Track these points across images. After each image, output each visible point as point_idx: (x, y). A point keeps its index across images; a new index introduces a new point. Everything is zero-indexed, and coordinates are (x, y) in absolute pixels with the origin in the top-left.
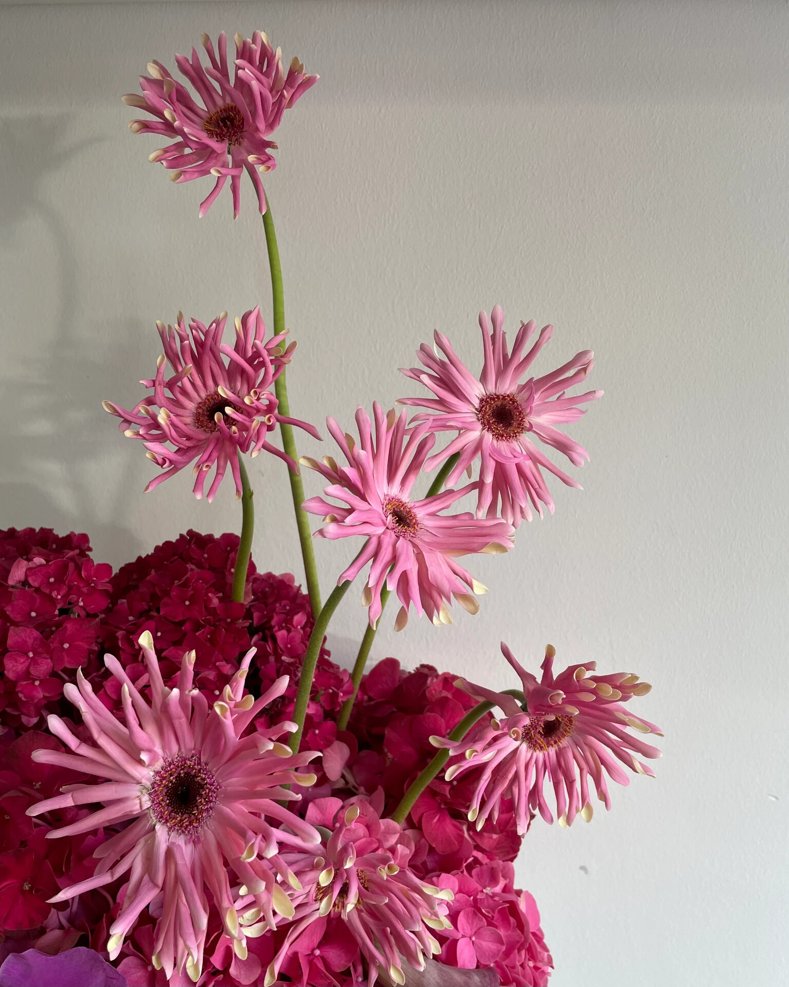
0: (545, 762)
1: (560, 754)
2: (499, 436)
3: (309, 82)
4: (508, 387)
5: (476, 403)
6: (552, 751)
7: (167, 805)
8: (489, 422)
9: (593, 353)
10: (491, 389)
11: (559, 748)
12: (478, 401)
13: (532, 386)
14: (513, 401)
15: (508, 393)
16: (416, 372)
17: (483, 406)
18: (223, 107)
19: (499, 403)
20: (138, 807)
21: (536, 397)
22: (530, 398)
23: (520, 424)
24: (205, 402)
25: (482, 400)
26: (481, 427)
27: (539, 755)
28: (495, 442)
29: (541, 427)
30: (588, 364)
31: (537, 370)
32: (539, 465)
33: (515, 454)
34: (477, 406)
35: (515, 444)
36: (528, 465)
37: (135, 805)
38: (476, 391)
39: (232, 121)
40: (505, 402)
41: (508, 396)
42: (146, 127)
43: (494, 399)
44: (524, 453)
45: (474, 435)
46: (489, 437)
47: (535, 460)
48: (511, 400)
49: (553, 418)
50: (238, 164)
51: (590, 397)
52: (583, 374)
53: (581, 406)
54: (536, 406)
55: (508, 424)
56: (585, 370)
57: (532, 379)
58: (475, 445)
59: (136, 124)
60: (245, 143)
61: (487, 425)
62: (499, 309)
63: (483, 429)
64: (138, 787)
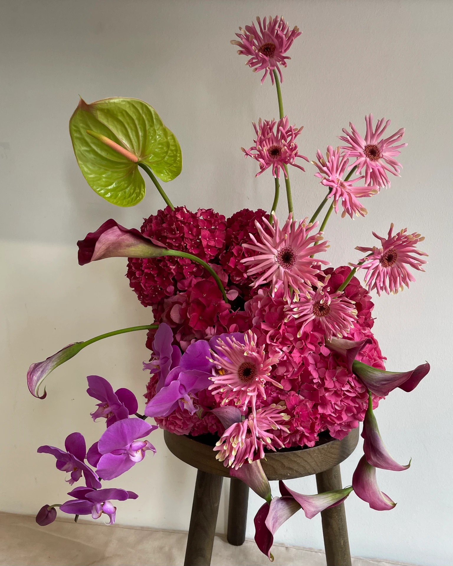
0: (387, 272)
1: (392, 270)
2: (372, 160)
3: (299, 34)
4: (375, 142)
5: (364, 148)
6: (389, 268)
7: (282, 261)
8: (368, 154)
9: (405, 129)
10: (369, 143)
11: (392, 268)
12: (364, 147)
13: (382, 142)
14: (376, 147)
15: (374, 144)
16: (343, 138)
17: (366, 149)
18: (264, 44)
19: (371, 148)
20: (274, 261)
21: (384, 146)
22: (382, 146)
23: (378, 156)
24: (270, 149)
25: (365, 147)
26: (365, 156)
27: (385, 269)
28: (370, 162)
29: (386, 156)
30: (403, 133)
31: (385, 136)
32: (385, 169)
33: (377, 166)
34: (364, 149)
35: (377, 163)
36: (382, 170)
37: (273, 260)
38: (364, 144)
39: (270, 49)
40: (373, 148)
41: (374, 145)
42: (241, 52)
43: (370, 146)
44: (380, 166)
45: (363, 159)
46: (368, 159)
47: (383, 167)
48: (375, 147)
49: (390, 154)
50: (273, 65)
51: (403, 145)
52: (401, 137)
53: (399, 149)
54: (384, 149)
55: (375, 156)
56: (401, 136)
57: (383, 139)
58: (364, 162)
59: (239, 52)
60: (275, 57)
61: (367, 155)
62: (372, 114)
63: (366, 157)
64: (274, 256)
